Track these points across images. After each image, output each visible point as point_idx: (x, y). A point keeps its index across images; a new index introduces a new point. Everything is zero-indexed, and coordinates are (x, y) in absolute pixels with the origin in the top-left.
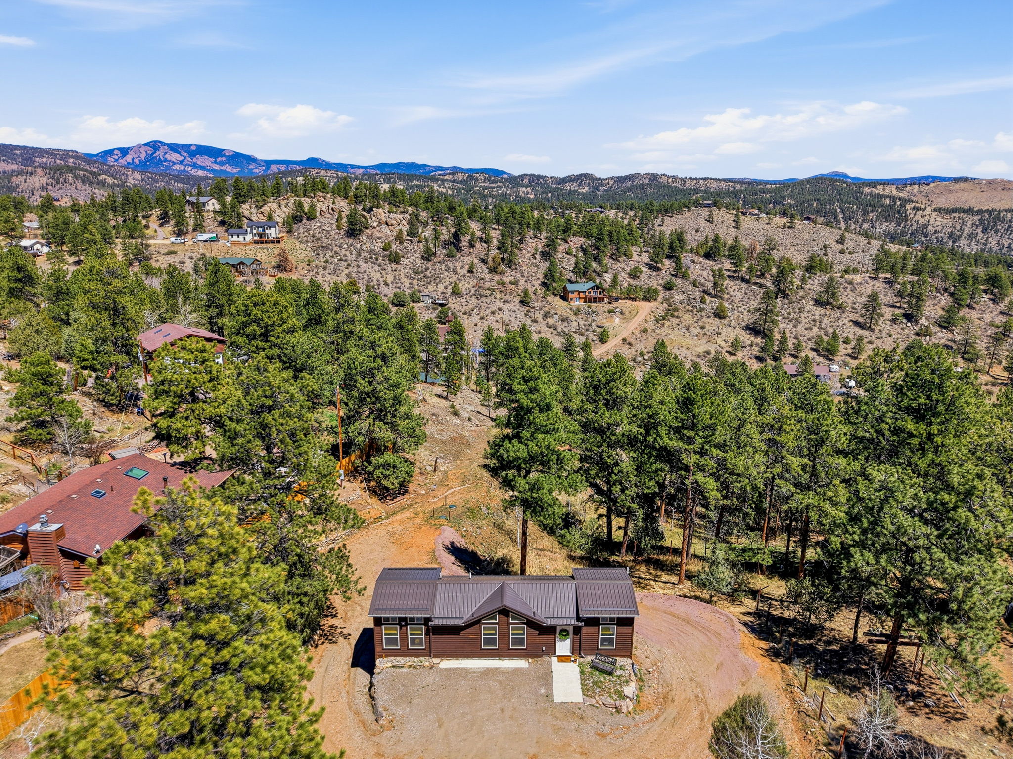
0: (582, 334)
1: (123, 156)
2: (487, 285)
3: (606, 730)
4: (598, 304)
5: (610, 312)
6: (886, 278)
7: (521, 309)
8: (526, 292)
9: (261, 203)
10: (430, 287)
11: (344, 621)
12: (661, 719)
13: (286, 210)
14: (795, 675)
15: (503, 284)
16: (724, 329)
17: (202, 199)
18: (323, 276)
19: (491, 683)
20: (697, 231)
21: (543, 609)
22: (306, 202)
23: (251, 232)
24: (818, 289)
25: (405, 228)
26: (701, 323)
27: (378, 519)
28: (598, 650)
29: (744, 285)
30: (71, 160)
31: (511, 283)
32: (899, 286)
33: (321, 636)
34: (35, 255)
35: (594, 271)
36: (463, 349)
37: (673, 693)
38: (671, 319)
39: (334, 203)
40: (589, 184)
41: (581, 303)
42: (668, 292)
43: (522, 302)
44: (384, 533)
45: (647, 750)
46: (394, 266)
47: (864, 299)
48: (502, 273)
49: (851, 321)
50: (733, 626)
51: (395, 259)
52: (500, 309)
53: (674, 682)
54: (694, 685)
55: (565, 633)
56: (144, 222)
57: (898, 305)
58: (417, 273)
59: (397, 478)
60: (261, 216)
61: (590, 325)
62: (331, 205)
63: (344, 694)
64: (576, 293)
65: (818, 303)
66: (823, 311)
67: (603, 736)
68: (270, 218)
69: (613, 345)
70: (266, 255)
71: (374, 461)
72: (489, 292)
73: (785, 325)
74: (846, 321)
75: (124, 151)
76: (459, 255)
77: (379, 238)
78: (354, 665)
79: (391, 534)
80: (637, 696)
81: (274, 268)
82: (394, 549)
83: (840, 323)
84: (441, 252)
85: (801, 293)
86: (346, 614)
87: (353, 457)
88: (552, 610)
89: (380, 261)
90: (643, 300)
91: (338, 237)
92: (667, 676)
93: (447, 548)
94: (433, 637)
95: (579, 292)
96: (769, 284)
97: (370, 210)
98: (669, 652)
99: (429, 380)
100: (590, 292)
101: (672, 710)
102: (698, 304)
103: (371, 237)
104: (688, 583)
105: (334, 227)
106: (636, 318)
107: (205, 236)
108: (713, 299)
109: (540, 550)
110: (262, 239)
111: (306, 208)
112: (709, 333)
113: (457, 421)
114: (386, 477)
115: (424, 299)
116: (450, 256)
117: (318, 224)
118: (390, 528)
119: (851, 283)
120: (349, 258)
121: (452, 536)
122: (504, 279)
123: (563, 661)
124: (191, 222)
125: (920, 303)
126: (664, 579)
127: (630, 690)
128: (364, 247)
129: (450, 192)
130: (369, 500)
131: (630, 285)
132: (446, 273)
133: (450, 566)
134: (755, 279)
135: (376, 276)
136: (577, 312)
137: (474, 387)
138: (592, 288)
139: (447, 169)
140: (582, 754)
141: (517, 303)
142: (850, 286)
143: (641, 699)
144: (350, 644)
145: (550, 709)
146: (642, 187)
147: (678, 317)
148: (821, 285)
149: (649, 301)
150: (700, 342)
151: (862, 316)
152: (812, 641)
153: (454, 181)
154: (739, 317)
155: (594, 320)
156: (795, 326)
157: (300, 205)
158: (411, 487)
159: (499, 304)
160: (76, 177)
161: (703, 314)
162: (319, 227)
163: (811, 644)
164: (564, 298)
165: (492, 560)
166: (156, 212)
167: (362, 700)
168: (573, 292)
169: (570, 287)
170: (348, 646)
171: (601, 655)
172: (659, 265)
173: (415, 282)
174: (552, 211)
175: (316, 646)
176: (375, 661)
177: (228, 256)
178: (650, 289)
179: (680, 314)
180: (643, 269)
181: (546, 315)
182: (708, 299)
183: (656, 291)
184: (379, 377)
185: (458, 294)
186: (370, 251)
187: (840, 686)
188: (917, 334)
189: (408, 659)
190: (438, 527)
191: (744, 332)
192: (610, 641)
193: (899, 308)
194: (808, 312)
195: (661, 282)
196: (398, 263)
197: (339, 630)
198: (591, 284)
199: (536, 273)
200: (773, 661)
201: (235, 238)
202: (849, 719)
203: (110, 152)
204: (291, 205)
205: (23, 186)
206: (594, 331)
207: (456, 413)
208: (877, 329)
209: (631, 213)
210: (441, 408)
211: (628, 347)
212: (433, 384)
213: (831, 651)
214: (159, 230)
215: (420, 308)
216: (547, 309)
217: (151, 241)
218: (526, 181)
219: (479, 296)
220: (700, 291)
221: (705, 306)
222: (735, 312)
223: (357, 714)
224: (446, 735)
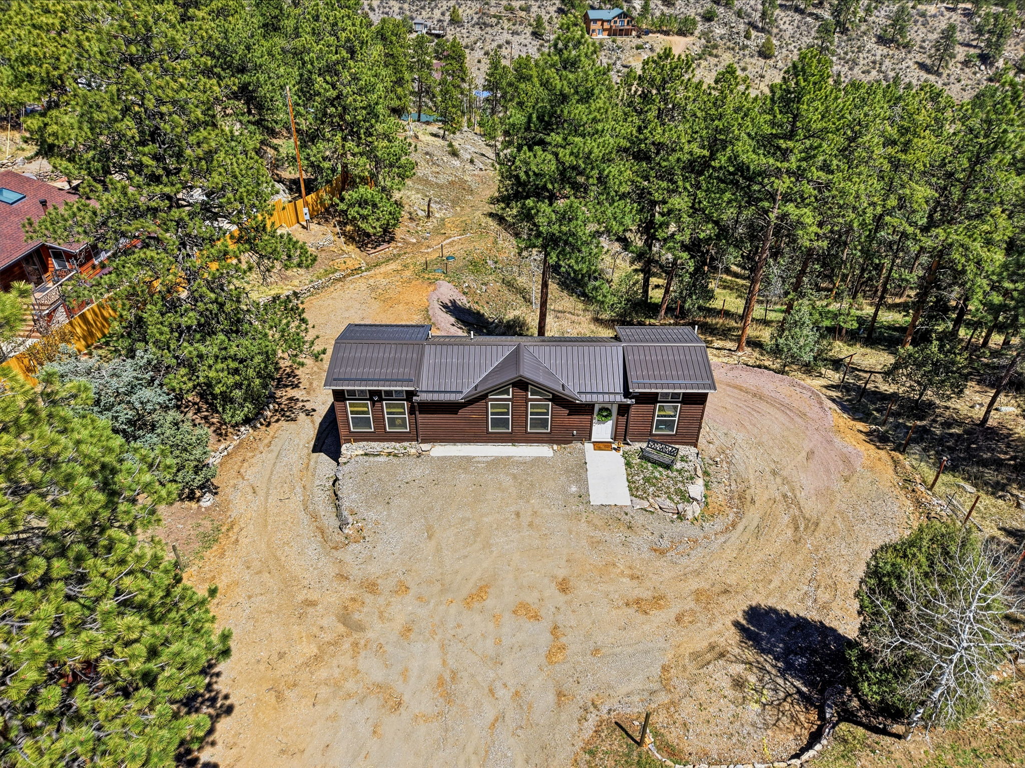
2: (493, 11)
3: (665, 543)
4: (624, 38)
5: (638, 48)
6: (965, 9)
7: (534, 43)
8: (539, 19)
10: (424, 13)
11: (308, 393)
12: (740, 527)
14: (913, 467)
15: (511, 10)
16: (769, 72)
19: (502, 476)
21: (576, 381)
24: (884, 21)
26: (742, 64)
27: (357, 270)
28: (651, 435)
29: (797, 17)
31: (522, 9)
32: (978, 20)
33: (276, 411)
36: (463, 80)
37: (752, 491)
38: (709, 58)
41: (604, 36)
42: (707, 24)
43: (534, 34)
44: (363, 287)
45: (724, 572)
47: (935, 36)
49: (917, 63)
50: (821, 403)
52: (508, 42)
53: (751, 477)
54: (779, 480)
55: (605, 413)
57: (974, 43)
59: (378, 220)
61: (615, 64)
63: (299, 490)
64: (599, 23)
65: (882, 40)
66: (885, 52)
67: (663, 553)
71: (347, 197)
72: (494, 20)
73: (839, 67)
74: (911, 63)
78: (315, 450)
79: (373, 289)
80: (705, 497)
82: (376, 305)
83: (904, 65)
85: (864, 27)
86: (311, 384)
87: (322, 193)
88: (588, 382)
90: (677, 34)
92: (741, 468)
93: (445, 306)
94: (419, 416)
95: (603, 21)
96: (827, 15)
98: (740, 437)
99: (424, 118)
100: (615, 22)
101: (753, 515)
102: (741, 40)
104: (748, 350)
108: (759, 34)
109: (559, 312)
112: (750, 77)
113: (456, 162)
114: (364, 218)
115: (417, 28)
118: (371, 281)
119: (923, 15)
121: (451, 293)
122: (513, 3)
123: (600, 449)
125: (1002, 40)
126: (716, 345)
127: (696, 489)
130: (345, 247)
131: (663, 14)
133: (446, 325)
134: (811, 9)
137: (477, 129)
138: (619, 16)
140: (632, 577)
141: (528, 34)
142: (921, 19)
143: (709, 500)
144: (313, 422)
145: (585, 515)
147: (716, 56)
148: (888, 17)
149: (685, 36)
151: (930, 57)
152: (924, 423)
154: (787, 56)
155: (619, 58)
156: (851, 69)
158: (399, 233)
159: (507, 36)
161: (747, 52)
163: (924, 426)
165: (501, 322)
167: (322, 500)
168: (595, 21)
169: (592, 14)
170: (311, 425)
171: (654, 442)
173: (406, 6)
175: (269, 425)
176: (340, 447)
178: (686, 19)
179: (719, 52)
182: (754, 33)
183: (694, 23)
184: (346, 76)
185: (457, 22)
187: (977, 481)
188: (990, 80)
189: (386, 444)
190: (432, 282)
192: (669, 425)
193: (975, 47)
194: (869, 51)
195: (700, 11)
197: (300, 404)
198: (617, 11)
200: (879, 448)
202: (1000, 529)
207: (454, 154)
208: (945, 73)
210: (436, 147)
212: (428, 123)
213: (951, 435)
219: (483, 25)
220: (745, 23)
221: (749, 43)
222: (784, 50)
223: (315, 517)
224: (438, 550)
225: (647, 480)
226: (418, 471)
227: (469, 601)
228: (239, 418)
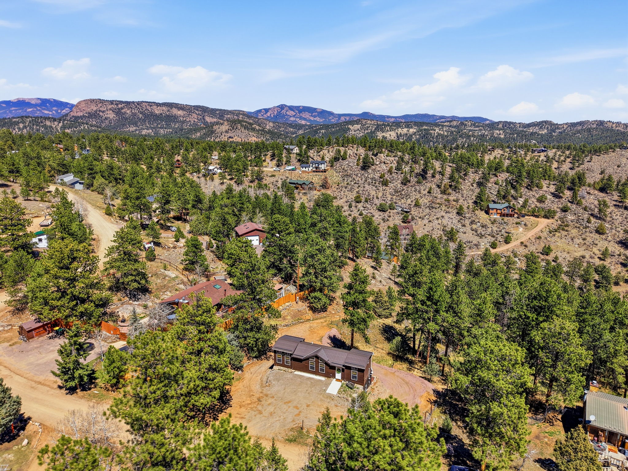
0: (493, 237)
1: (266, 113)
2: (438, 201)
3: (339, 405)
4: (509, 218)
5: (517, 224)
7: (457, 217)
8: (461, 208)
9: (319, 150)
10: (402, 200)
13: (332, 154)
15: (448, 201)
16: (601, 242)
17: (291, 147)
18: (344, 192)
19: (308, 382)
20: (618, 166)
21: (332, 359)
22: (342, 149)
23: (312, 166)
25: (394, 165)
26: (583, 236)
27: (309, 320)
30: (241, 116)
31: (454, 201)
33: (265, 357)
34: (214, 174)
35: (512, 196)
38: (562, 232)
39: (357, 150)
40: (548, 128)
41: (497, 217)
42: (563, 213)
43: (458, 213)
44: (308, 326)
46: (384, 188)
48: (449, 194)
51: (385, 183)
52: (443, 217)
55: (339, 370)
56: (263, 159)
58: (396, 192)
60: (318, 157)
61: (501, 231)
62: (356, 152)
63: (261, 375)
64: (495, 210)
67: (337, 407)
68: (323, 158)
69: (513, 245)
70: (317, 179)
71: (311, 295)
72: (438, 206)
75: (267, 110)
76: (424, 182)
77: (378, 171)
78: (269, 368)
81: (320, 186)
82: (308, 333)
84: (414, 180)
88: (335, 360)
89: (377, 184)
90: (543, 217)
91: (357, 169)
93: (329, 337)
94: (293, 361)
95: (497, 209)
97: (376, 155)
100: (504, 210)
102: (585, 223)
103: (374, 170)
105: (355, 164)
106: (534, 229)
107: (290, 168)
108: (597, 221)
110: (317, 170)
111: (342, 154)
112: (587, 243)
115: (397, 208)
116: (419, 182)
117: (347, 162)
118: (311, 325)
120: (360, 182)
121: (335, 333)
122: (450, 198)
123: (337, 381)
124: (285, 159)
128: (369, 176)
129: (446, 134)
130: (308, 312)
131: (536, 207)
132: (414, 193)
135: (373, 193)
136: (494, 222)
138: (507, 207)
139: (448, 117)
141: (455, 213)
145: (323, 394)
146: (589, 130)
147: (567, 231)
149: (548, 218)
150: (579, 249)
153: (450, 126)
154: (615, 234)
155: (504, 228)
157: (339, 151)
158: (330, 309)
159: (443, 214)
160: (242, 126)
161: (588, 230)
162: (347, 164)
164: (487, 212)
166: (270, 153)
168: (493, 209)
169: (492, 205)
170: (272, 362)
171: (350, 381)
172: (561, 195)
173: (394, 197)
174: (508, 150)
176: (274, 366)
177: (299, 179)
178: (550, 210)
179: (570, 229)
180: (549, 197)
181: (472, 223)
182: (593, 220)
183: (555, 212)
185: (418, 206)
186: (372, 179)
189: (284, 368)
190: (331, 328)
191: (616, 246)
192: (355, 377)
195: (560, 206)
196: (387, 186)
198: (507, 204)
199: (471, 195)
201: (304, 169)
203: (260, 111)
204: (334, 151)
205: (218, 130)
206: (502, 235)
207: (374, 278)
209: (568, 152)
211: (524, 247)
214: (270, 162)
215: (393, 213)
216: (474, 219)
217: (265, 169)
218: (500, 126)
219: (431, 207)
220: (589, 214)
221: (590, 225)
222: (614, 231)
223: (262, 381)
224: (285, 392)
225: (344, 391)
226: (289, 376)
227: (285, 403)
228: (254, 355)
